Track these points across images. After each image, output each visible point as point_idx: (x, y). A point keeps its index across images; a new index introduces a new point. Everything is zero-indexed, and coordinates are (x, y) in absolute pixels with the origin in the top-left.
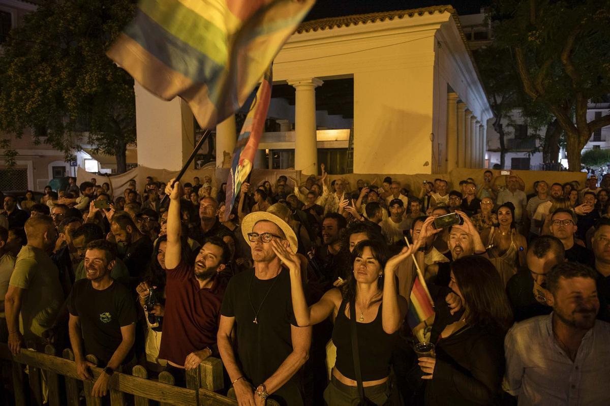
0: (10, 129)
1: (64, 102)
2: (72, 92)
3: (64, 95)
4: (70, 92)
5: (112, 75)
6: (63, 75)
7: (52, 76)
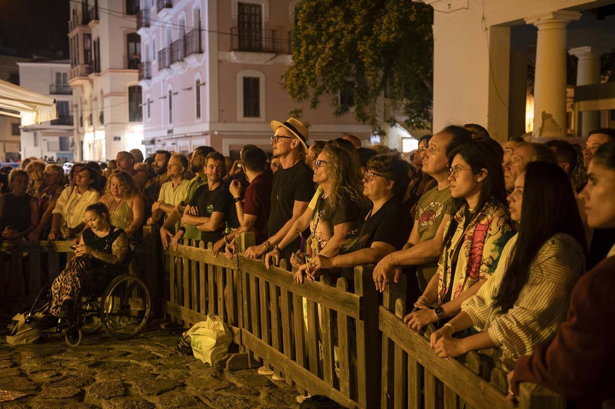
0: (302, 96)
1: (360, 56)
2: (368, 43)
3: (359, 48)
4: (366, 42)
5: (417, 12)
6: (357, 20)
7: (346, 22)
